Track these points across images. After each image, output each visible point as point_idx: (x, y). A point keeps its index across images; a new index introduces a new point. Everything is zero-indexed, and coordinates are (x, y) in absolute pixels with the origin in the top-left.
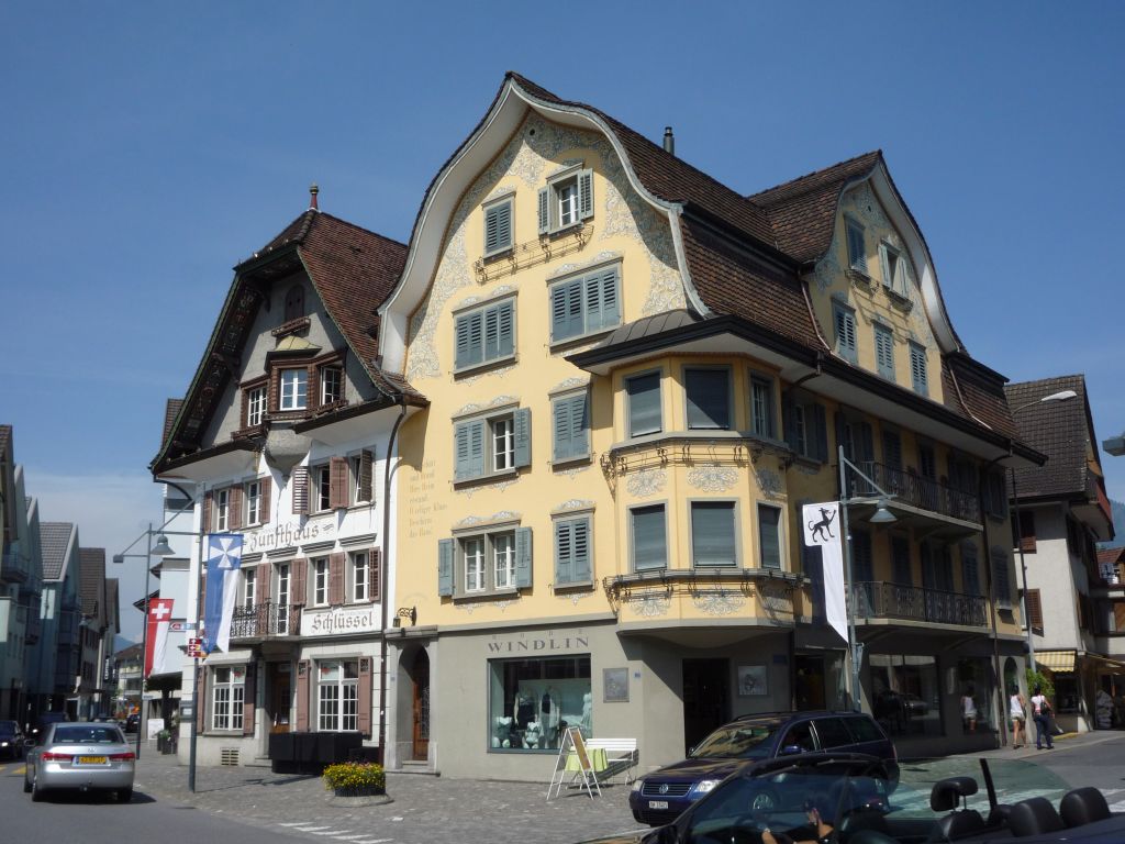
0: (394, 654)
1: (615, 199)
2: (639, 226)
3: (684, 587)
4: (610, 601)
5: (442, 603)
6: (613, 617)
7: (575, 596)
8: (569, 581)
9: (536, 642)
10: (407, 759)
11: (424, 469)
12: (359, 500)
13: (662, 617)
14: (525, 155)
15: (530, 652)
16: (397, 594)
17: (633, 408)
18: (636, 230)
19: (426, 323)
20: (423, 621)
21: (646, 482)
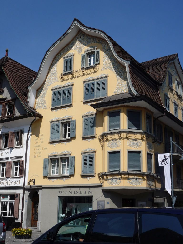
0: (27, 193)
1: (106, 59)
2: (114, 67)
3: (125, 176)
4: (100, 180)
5: (44, 178)
6: (101, 185)
7: (88, 178)
8: (87, 173)
9: (75, 192)
10: (30, 226)
11: (39, 137)
12: (17, 145)
13: (118, 186)
14: (78, 44)
15: (73, 195)
16: (29, 175)
17: (110, 121)
18: (113, 68)
19: (43, 92)
20: (37, 184)
21: (114, 144)
